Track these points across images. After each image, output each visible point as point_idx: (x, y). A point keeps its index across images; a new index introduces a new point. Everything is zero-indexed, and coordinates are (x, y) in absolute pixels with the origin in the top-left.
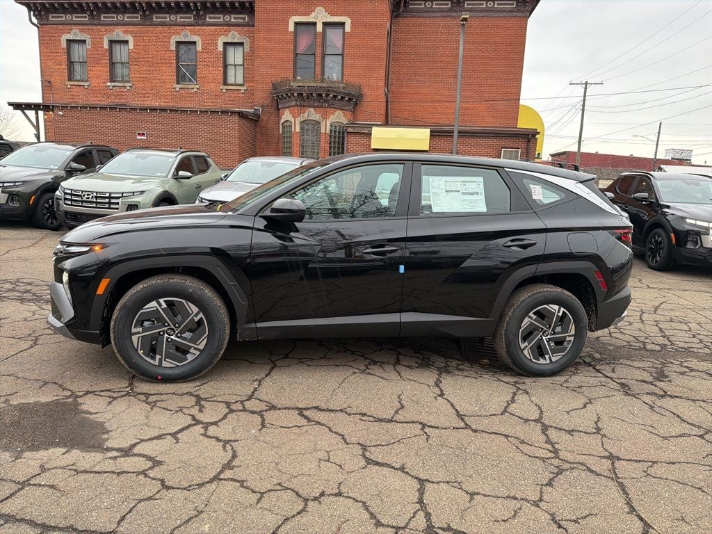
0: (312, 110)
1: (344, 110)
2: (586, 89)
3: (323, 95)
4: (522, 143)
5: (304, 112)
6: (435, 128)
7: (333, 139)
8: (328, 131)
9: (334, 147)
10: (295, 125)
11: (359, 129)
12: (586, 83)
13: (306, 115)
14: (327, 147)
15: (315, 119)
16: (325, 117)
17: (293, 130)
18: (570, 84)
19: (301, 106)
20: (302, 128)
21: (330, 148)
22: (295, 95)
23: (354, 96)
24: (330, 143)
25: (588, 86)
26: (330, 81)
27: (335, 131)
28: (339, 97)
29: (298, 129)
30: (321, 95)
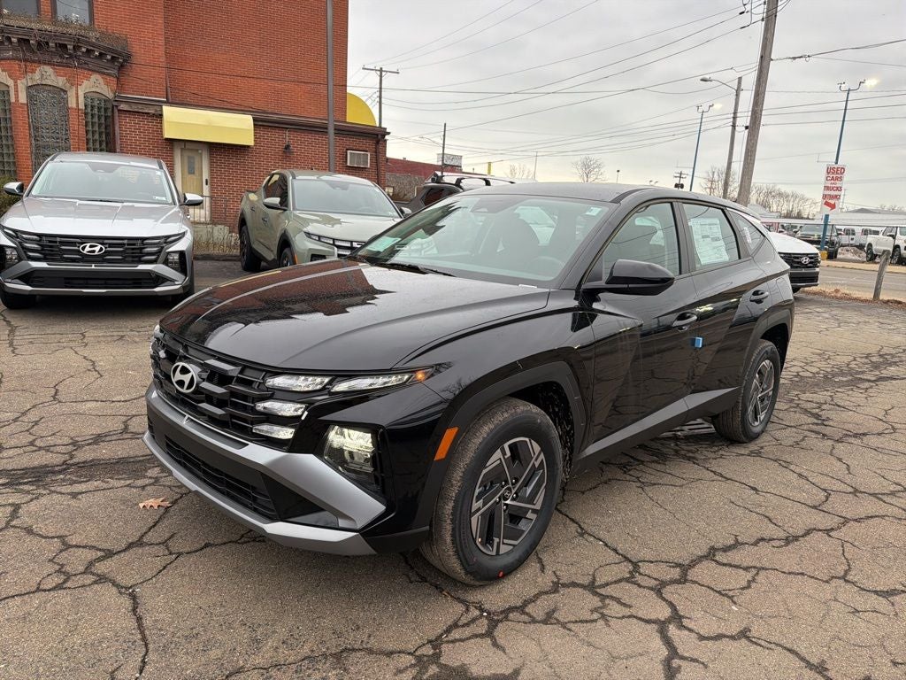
0: (48, 69)
1: (104, 73)
2: (381, 76)
3: (70, 47)
4: (369, 143)
5: (33, 71)
6: (258, 115)
7: (89, 119)
8: (82, 106)
9: (94, 132)
10: (17, 91)
11: (140, 106)
12: (381, 70)
13: (37, 76)
14: (82, 131)
15: (55, 84)
16: (75, 83)
17: (13, 100)
18: (364, 69)
19: (26, 61)
20: (30, 97)
21: (87, 132)
22: (14, 40)
23: (120, 54)
24: (86, 126)
25: (384, 73)
26: (81, 25)
27: (93, 107)
28: (97, 53)
29: (23, 99)
30: (65, 46)
